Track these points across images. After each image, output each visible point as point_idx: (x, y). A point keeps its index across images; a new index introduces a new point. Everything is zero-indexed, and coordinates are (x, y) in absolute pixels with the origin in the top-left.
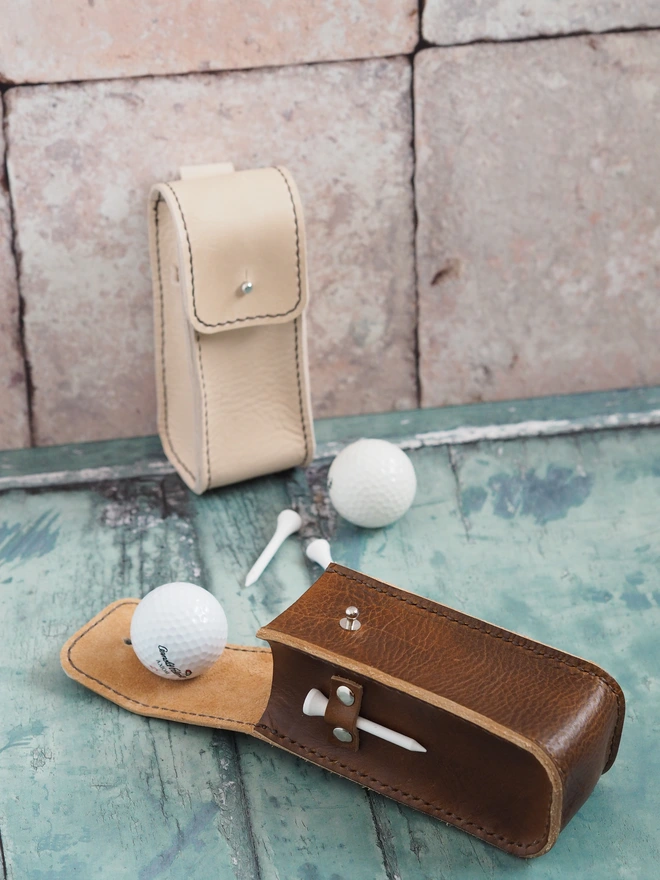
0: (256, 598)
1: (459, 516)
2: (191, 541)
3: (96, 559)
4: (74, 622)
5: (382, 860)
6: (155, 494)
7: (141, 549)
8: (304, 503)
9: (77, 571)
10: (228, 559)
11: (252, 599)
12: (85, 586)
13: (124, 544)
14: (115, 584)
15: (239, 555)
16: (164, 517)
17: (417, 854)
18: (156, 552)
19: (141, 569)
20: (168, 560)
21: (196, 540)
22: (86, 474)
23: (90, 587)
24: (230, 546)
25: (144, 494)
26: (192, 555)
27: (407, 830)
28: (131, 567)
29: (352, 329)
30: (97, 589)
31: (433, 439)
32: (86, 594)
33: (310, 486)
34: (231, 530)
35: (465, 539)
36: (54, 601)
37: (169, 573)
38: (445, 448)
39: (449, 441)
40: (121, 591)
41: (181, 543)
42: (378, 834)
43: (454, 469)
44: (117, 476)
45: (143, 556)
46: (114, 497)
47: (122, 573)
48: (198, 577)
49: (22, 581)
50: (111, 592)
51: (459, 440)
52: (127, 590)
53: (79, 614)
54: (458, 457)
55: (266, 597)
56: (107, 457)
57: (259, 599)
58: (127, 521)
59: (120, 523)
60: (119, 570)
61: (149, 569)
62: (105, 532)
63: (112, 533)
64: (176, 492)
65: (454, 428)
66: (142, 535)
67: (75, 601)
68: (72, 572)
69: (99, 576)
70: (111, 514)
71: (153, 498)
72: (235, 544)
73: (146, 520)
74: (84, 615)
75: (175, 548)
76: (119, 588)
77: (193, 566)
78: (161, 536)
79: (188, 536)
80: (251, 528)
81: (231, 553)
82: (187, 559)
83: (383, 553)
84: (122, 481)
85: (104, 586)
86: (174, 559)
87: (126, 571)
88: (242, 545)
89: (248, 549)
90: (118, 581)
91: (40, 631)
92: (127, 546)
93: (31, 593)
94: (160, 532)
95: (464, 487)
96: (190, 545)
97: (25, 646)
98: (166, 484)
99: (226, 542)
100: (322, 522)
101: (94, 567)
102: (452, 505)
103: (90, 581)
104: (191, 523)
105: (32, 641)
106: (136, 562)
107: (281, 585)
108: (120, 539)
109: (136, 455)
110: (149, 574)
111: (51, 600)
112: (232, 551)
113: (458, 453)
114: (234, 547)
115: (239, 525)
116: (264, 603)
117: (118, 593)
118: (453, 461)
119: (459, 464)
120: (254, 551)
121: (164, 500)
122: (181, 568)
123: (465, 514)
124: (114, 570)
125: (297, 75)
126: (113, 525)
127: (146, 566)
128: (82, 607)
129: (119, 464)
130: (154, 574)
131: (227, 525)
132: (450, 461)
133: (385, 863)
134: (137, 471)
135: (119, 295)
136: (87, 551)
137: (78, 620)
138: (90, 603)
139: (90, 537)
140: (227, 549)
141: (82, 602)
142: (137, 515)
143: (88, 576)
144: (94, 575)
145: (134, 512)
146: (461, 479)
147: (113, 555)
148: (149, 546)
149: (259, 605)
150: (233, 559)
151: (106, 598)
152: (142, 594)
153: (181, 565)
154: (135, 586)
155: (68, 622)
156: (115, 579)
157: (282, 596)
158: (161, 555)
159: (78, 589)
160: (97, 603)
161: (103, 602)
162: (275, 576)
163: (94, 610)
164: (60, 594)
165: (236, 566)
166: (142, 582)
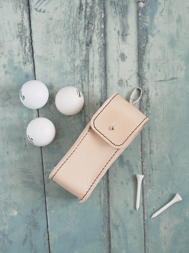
0: (120, 32)
3: (72, 3)
4: (64, 36)
5: (141, 156)
9: (66, 9)
10: (114, 10)
11: (118, 33)
12: (68, 18)
14: (77, 18)
15: (117, 8)
17: (150, 155)
18: (91, 2)
20: (94, 8)
23: (69, 19)
24: (114, 3)
26: (102, 5)
27: (149, 146)
28: (82, 10)
30: (71, 20)
32: (68, 22)
36: (58, 25)
37: (94, 14)
40: (79, 22)
42: (141, 145)
45: (87, 4)
47: (79, 13)
48: (103, 19)
49: (48, 12)
50: (76, 22)
53: (65, 32)
55: (123, 32)
60: (79, 11)
67: (64, 26)
68: (64, 10)
74: (67, 33)
75: (97, 1)
76: (78, 21)
77: (102, 12)
81: (114, 6)
82: (100, 8)
83: (162, 14)
85: (73, 18)
86: (97, 7)
87: (81, 12)
88: (118, 3)
89: (120, 5)
90: (78, 17)
91: (53, 39)
93: (51, 19)
97: (48, 46)
101: (71, 8)
103: (69, 15)
105: (51, 44)
106: (84, 7)
107: (128, 26)
111: (57, 24)
112: (115, 5)
114: (116, 3)
116: (122, 35)
117: (78, 23)
122: (98, 13)
124: (77, 11)
127: (87, 10)
128: (66, 29)
130: (89, 15)
133: (142, 157)
137: (65, 36)
138: (69, 27)
140: (113, 4)
141: (67, 26)
143: (69, 13)
144: (71, 13)
147: (77, 2)
149: (121, 36)
151: (74, 25)
152: (85, 25)
153: (98, 11)
154: (83, 20)
155: (62, 36)
156: (77, 15)
157: (128, 33)
158: (92, 4)
159: (66, 19)
160: (71, 28)
161: (73, 27)
162: (127, 21)
163: (70, 31)
164: (60, 21)
165: (115, 14)
166: (85, 19)
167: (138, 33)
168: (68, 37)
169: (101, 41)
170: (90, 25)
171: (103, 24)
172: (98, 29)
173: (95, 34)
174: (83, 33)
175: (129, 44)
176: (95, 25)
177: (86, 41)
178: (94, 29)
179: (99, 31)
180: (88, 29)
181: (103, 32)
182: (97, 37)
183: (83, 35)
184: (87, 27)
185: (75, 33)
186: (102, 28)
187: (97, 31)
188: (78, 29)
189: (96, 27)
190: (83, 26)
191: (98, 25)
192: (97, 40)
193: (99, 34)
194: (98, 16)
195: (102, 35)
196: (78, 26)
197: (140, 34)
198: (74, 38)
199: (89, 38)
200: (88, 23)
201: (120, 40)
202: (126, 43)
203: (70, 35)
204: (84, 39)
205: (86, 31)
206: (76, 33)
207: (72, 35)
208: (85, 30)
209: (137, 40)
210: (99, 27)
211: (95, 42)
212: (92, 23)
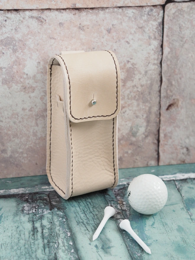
0: (98, 246)
1: (185, 210)
2: (65, 220)
3: (21, 228)
4: (12, 257)
6: (46, 200)
7: (42, 224)
8: (114, 204)
9: (12, 234)
10: (83, 228)
11: (96, 246)
12: (16, 241)
13: (33, 222)
14: (30, 239)
15: (87, 227)
16: (51, 210)
18: (49, 225)
19: (42, 232)
20: (55, 229)
21: (67, 219)
22: (13, 191)
23: (19, 241)
24: (83, 223)
25: (41, 200)
26: (66, 226)
28: (37, 231)
29: (131, 129)
30: (22, 242)
31: (167, 178)
32: (17, 244)
33: (116, 197)
34: (82, 216)
35: (191, 221)
36: (2, 248)
37: (56, 234)
38: (172, 181)
39: (174, 179)
40: (34, 243)
41: (60, 221)
43: (179, 190)
44: (27, 192)
45: (43, 227)
46: (27, 201)
47: (33, 234)
48: (70, 236)
50: (29, 243)
51: (178, 178)
52: (36, 242)
53: (14, 253)
54: (179, 185)
55: (103, 246)
56: (22, 184)
57: (100, 246)
58: (34, 211)
59: (31, 212)
60: (32, 233)
61: (46, 233)
62: (24, 216)
63: (27, 216)
64: (55, 199)
65: (175, 174)
66: (41, 218)
67: (12, 248)
68: (10, 234)
69: (22, 236)
70: (26, 208)
71: (45, 201)
72: (85, 221)
73: (43, 211)
74: (17, 254)
75: (57, 223)
76: (32, 241)
77: (67, 231)
78: (50, 218)
79: (63, 218)
80: (91, 214)
81: (84, 226)
82: (63, 228)
83: (154, 226)
84: (30, 194)
85: (25, 240)
86: (58, 228)
87: (35, 233)
88: (88, 222)
89: (91, 224)
92: (35, 222)
94: (50, 216)
95: (185, 198)
96: (64, 222)
98: (50, 196)
99: (81, 221)
100: (124, 212)
101: (20, 232)
102: (181, 205)
103: (18, 238)
104: (64, 212)
106: (40, 229)
107: (109, 240)
108: (31, 219)
109: (35, 183)
110: (46, 235)
113: (179, 184)
114: (85, 223)
115: (86, 213)
116: (102, 248)
117: (32, 244)
118: (177, 186)
119: (180, 188)
120: (94, 225)
121: (50, 202)
122: (61, 232)
123: (188, 210)
124: (29, 233)
125: (114, 12)
126: (27, 213)
127: (44, 231)
128: (16, 251)
129: (28, 187)
130: (49, 235)
131: (80, 213)
132: (177, 187)
134: (36, 190)
135: (30, 110)
136: (16, 225)
137: (14, 256)
138: (19, 248)
139: (17, 218)
141: (15, 248)
142: (38, 209)
143: (17, 236)
144: (20, 236)
145: (37, 207)
146: (183, 195)
147: (29, 226)
148: (45, 222)
149: (100, 250)
150: (85, 228)
151: (27, 246)
152: (44, 245)
153: (61, 231)
154: (40, 241)
155: (9, 257)
156: (31, 237)
157: (111, 245)
158: (51, 226)
159: (13, 242)
160: (23, 248)
161: (25, 248)
162: (106, 236)
163: (21, 251)
164: (5, 245)
165: (87, 231)
166: (43, 239)
167: (126, 245)
168: (19, 257)
169: (72, 256)
170: (51, 244)
171: (71, 241)
172: (64, 246)
173: (60, 251)
174: (42, 251)
175: (116, 256)
176: (58, 243)
177: (48, 258)
178: (58, 246)
179: (66, 248)
180: (49, 247)
181: (72, 248)
182: (65, 253)
183: (42, 253)
184: (46, 246)
185: (29, 252)
186: (70, 244)
187: (63, 248)
188: (34, 249)
189: (61, 244)
190: (41, 245)
191: (63, 243)
192: (65, 256)
193: (67, 250)
194: (62, 236)
195: (73, 251)
196: (32, 246)
197: (129, 245)
198: (28, 257)
199: (53, 255)
200: (49, 242)
201: (101, 253)
202: (111, 255)
203: (22, 255)
204: (44, 257)
205: (47, 250)
206: (31, 252)
207: (25, 255)
208: (44, 248)
209: (127, 250)
210: (66, 244)
211: (62, 258)
212: (54, 241)
